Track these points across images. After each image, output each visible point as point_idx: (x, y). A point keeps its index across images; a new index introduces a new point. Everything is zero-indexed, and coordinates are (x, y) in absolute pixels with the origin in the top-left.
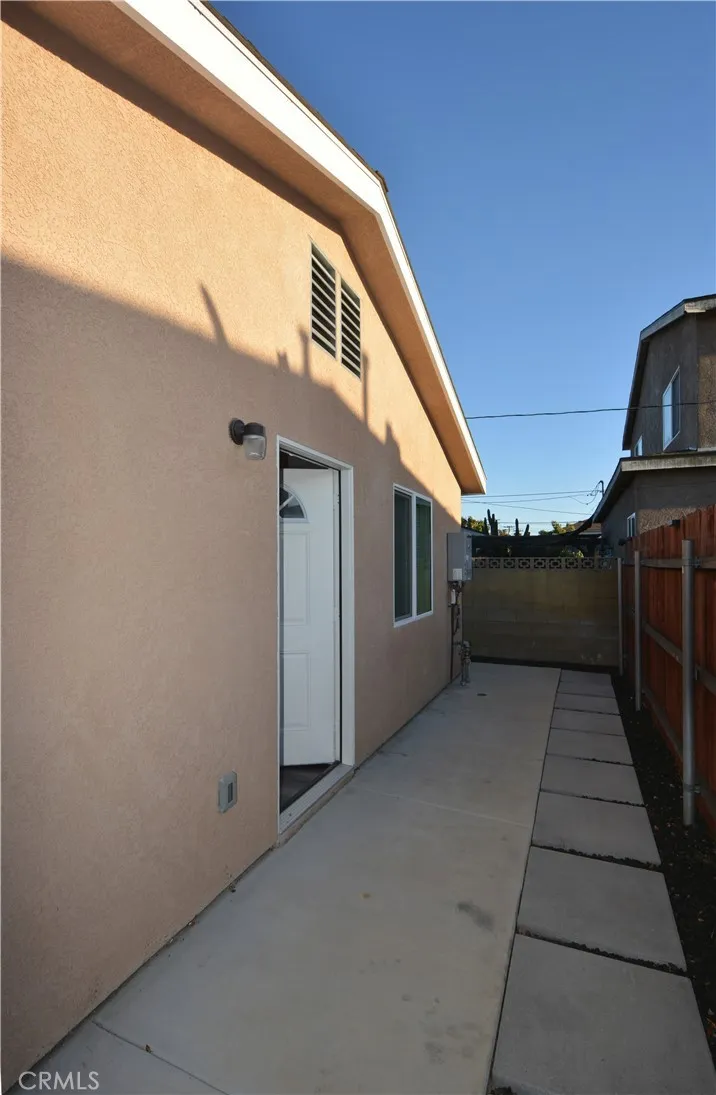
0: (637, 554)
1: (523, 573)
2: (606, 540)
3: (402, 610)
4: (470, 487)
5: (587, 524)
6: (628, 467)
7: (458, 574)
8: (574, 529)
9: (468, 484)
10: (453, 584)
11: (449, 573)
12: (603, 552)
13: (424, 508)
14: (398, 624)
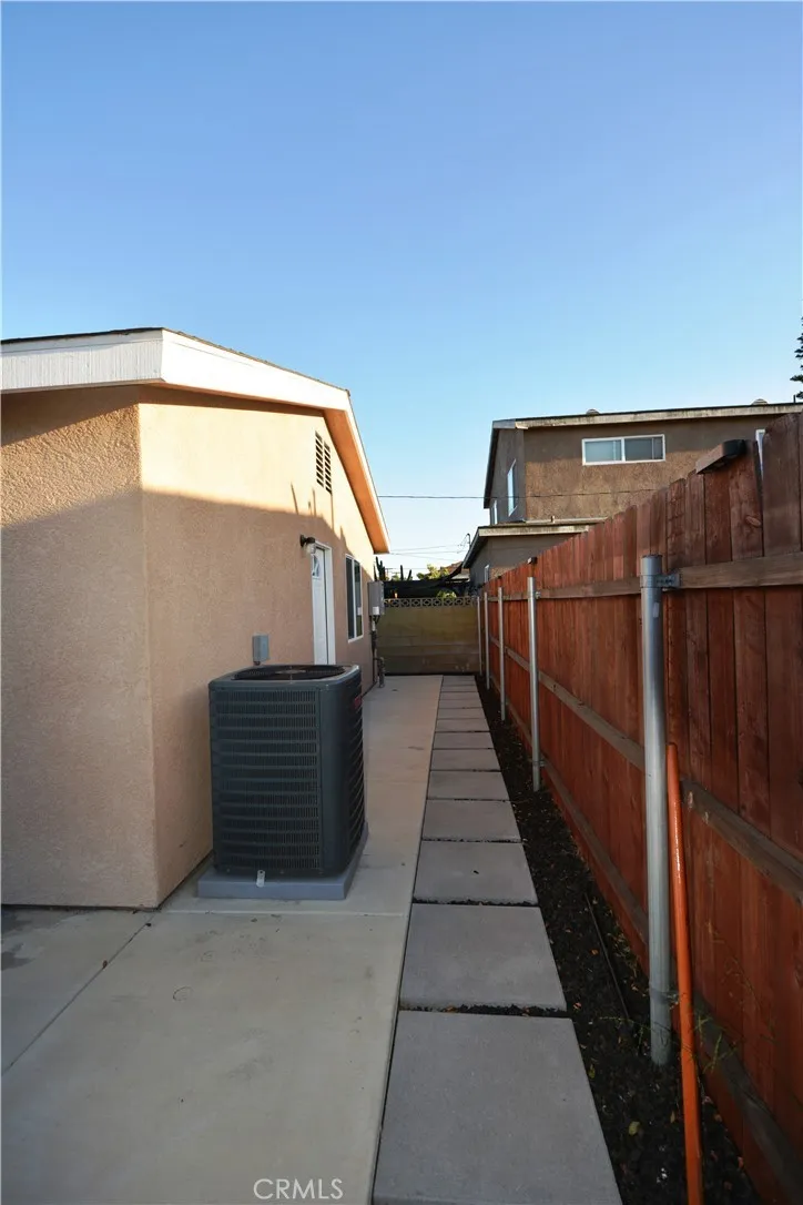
0: (486, 595)
1: (416, 609)
2: (472, 582)
3: (351, 635)
4: (379, 548)
5: (458, 571)
6: (483, 533)
7: (377, 611)
8: (447, 573)
9: (377, 545)
10: (372, 618)
11: (370, 610)
12: (470, 593)
13: (358, 568)
14: (350, 641)
